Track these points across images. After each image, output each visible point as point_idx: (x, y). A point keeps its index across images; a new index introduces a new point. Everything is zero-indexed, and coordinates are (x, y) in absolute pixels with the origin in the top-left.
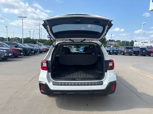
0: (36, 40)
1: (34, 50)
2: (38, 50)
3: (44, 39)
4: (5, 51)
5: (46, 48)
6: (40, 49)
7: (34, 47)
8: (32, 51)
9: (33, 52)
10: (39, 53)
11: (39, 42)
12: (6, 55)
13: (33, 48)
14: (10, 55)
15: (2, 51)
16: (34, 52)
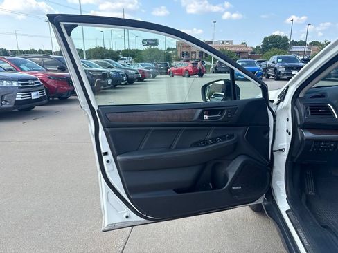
0: (119, 51)
1: (111, 77)
2: (123, 75)
3: (134, 48)
4: (15, 84)
5: (143, 69)
6: (128, 72)
7: (111, 68)
8: (108, 78)
9: (109, 82)
10: (125, 84)
11: (123, 55)
12: (19, 97)
13: (108, 70)
14: (35, 95)
15: (5, 83)
16: (112, 82)
